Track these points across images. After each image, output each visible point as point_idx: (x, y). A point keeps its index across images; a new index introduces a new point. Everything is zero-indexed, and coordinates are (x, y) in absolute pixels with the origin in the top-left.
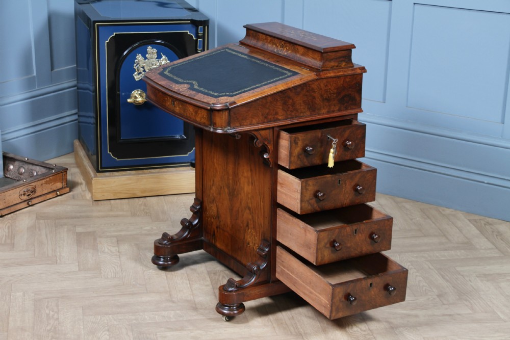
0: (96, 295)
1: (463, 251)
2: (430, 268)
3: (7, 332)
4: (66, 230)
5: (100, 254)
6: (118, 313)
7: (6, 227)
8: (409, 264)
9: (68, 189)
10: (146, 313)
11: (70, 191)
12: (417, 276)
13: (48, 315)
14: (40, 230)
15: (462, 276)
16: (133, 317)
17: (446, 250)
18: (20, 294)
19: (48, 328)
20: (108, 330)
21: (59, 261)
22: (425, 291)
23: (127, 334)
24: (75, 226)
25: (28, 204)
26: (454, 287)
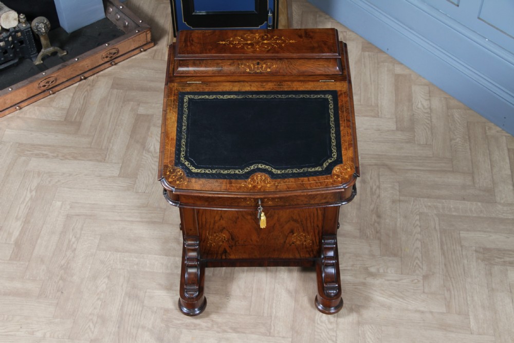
0: (118, 218)
1: (479, 204)
2: (435, 228)
3: (29, 261)
4: (130, 108)
5: (144, 154)
6: (127, 251)
7: (83, 96)
8: (418, 217)
9: (153, 44)
10: (149, 256)
11: (155, 45)
12: (417, 239)
13: (70, 241)
14: (108, 106)
15: (462, 246)
16: (137, 260)
17: (464, 199)
18: (59, 204)
19: (63, 262)
20: (108, 277)
21: (107, 159)
22: (415, 266)
23: (122, 286)
24: (139, 105)
25: (111, 64)
26: (445, 265)
